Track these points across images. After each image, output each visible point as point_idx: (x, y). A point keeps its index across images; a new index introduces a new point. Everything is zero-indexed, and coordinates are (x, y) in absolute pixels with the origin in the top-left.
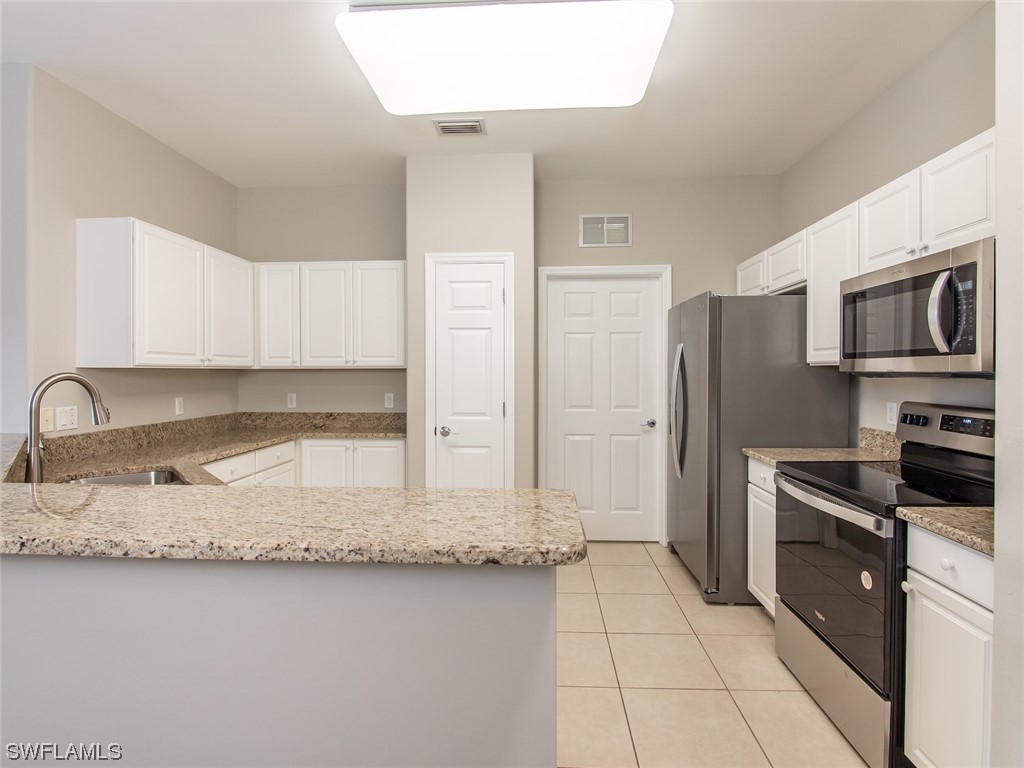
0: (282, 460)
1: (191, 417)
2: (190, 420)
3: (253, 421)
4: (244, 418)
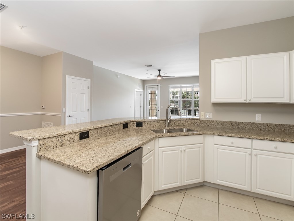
1: (265, 122)
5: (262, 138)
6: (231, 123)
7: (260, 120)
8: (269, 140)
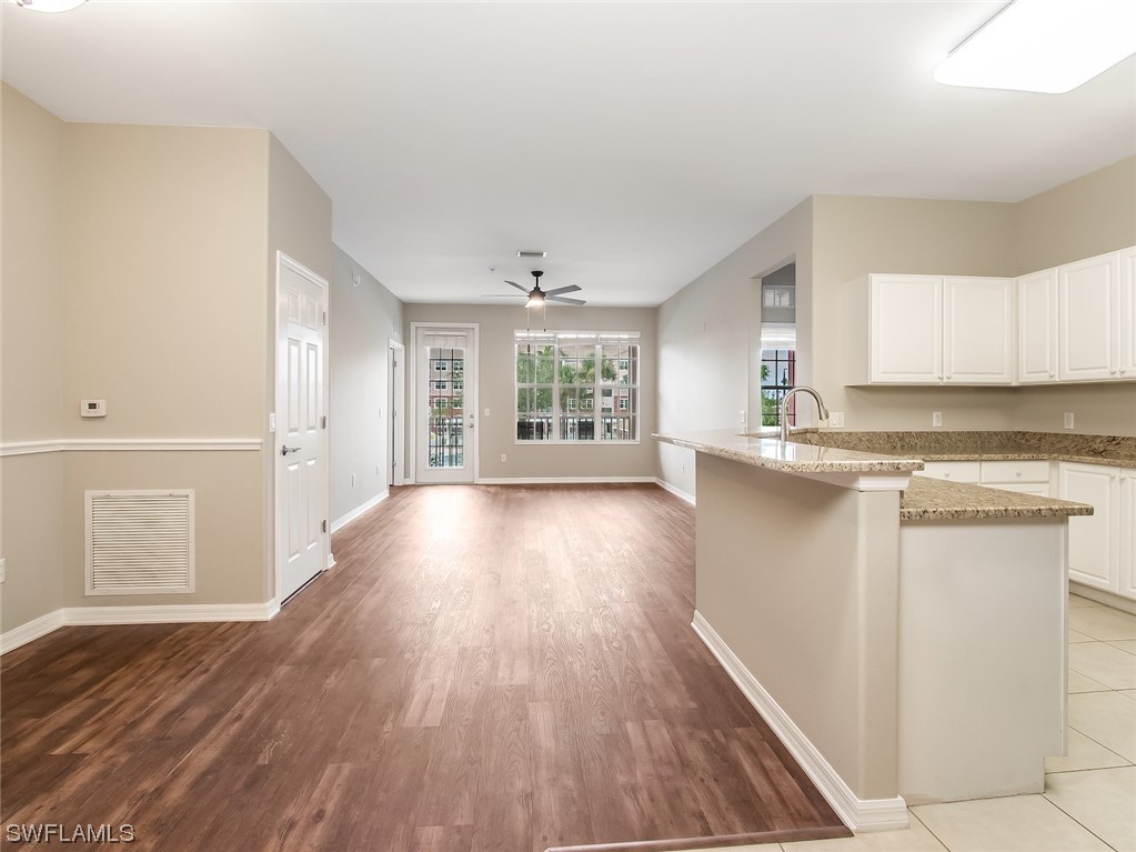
0: (1022, 479)
1: (950, 429)
2: (947, 433)
3: (1027, 441)
4: (1019, 437)
5: (1000, 456)
6: (888, 435)
7: (940, 425)
8: (1011, 460)
